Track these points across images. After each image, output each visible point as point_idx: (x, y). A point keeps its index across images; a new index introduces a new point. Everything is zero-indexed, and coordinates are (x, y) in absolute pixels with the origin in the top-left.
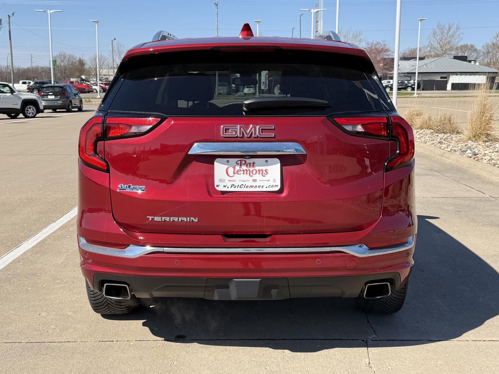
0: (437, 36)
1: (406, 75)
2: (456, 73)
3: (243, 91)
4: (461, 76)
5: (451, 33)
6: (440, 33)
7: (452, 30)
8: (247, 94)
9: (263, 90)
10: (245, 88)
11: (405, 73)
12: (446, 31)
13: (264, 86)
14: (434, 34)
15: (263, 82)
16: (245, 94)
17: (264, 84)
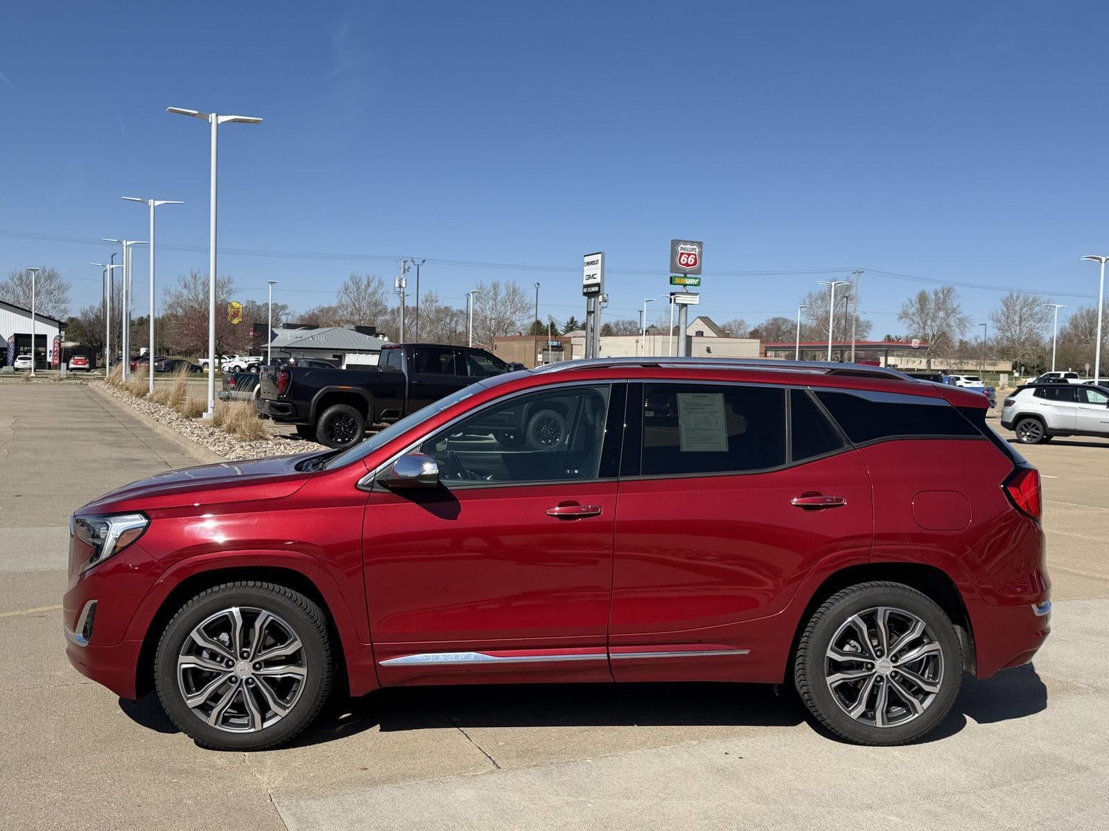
0: (351, 293)
1: (283, 350)
2: (354, 351)
3: (13, 365)
4: (361, 355)
5: (371, 290)
6: (354, 289)
7: (373, 285)
8: (20, 369)
9: (50, 363)
10: (17, 360)
11: (281, 348)
12: (363, 287)
13: (51, 357)
14: (346, 290)
15: (51, 351)
16: (17, 369)
17: (52, 354)
